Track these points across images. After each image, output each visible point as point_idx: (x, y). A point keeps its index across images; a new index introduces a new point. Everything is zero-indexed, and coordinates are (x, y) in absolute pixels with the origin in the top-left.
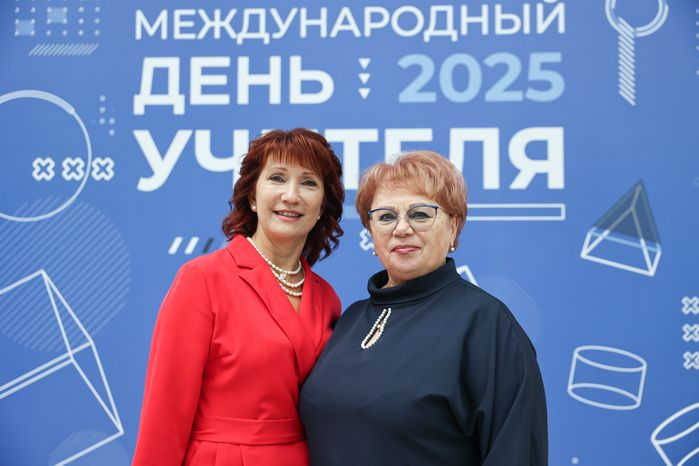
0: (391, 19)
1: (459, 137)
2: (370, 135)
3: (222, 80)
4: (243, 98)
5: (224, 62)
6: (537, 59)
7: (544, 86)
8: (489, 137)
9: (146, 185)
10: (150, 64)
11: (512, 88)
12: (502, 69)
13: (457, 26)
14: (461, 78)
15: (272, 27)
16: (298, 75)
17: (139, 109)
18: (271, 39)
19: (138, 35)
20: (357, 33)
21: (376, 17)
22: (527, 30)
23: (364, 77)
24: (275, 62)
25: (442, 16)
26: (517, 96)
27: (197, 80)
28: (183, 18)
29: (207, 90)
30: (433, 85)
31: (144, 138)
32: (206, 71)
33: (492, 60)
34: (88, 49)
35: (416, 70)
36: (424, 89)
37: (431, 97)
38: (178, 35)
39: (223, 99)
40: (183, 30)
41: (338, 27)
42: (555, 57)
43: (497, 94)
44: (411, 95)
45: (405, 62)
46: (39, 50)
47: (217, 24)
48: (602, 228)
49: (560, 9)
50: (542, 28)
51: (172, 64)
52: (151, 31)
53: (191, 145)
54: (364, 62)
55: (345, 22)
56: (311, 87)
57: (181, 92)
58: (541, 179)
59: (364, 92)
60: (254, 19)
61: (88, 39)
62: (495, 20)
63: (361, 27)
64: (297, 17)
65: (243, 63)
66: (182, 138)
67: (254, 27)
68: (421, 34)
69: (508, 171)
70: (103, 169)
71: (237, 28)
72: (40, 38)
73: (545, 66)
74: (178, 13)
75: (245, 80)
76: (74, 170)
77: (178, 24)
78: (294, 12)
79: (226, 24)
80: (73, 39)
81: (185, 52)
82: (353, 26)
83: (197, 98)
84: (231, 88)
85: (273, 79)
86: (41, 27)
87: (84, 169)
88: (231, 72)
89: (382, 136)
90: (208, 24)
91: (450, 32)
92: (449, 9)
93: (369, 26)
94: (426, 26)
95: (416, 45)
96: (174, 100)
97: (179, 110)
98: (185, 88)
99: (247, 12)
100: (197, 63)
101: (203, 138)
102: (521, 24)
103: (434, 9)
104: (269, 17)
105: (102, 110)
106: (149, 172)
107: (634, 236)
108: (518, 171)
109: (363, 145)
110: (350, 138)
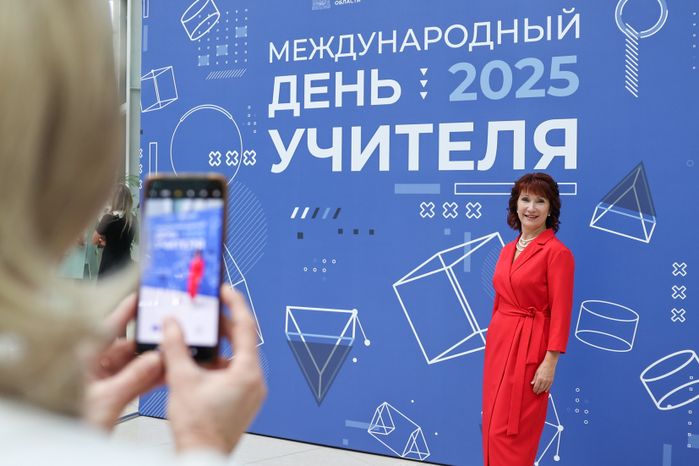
0: (444, 35)
1: (494, 128)
2: (428, 128)
3: (324, 90)
4: (339, 103)
5: (326, 76)
6: (557, 61)
7: (563, 84)
8: (518, 127)
9: (277, 169)
10: (279, 80)
11: (536, 87)
12: (530, 70)
13: (494, 38)
14: (496, 80)
15: (358, 48)
16: (376, 83)
17: (271, 115)
18: (358, 56)
19: (271, 61)
20: (419, 49)
21: (433, 35)
22: (549, 38)
23: (424, 83)
24: (361, 74)
25: (482, 30)
26: (540, 93)
27: (309, 91)
28: (299, 45)
29: (315, 98)
30: (475, 87)
31: (274, 134)
32: (314, 84)
33: (520, 65)
34: (240, 73)
35: (462, 75)
36: (467, 91)
37: (473, 96)
38: (296, 59)
39: (325, 104)
40: (300, 54)
41: (405, 44)
42: (572, 59)
43: (524, 92)
44: (458, 95)
45: (454, 69)
46: (212, 76)
47: (321, 48)
48: (607, 202)
49: (577, 18)
50: (561, 35)
51: (292, 79)
52: (279, 57)
53: (304, 138)
54: (424, 71)
55: (410, 40)
56: (385, 92)
57: (297, 101)
58: (559, 161)
59: (424, 95)
60: (346, 42)
61: (240, 66)
62: (523, 31)
63: (422, 44)
64: (376, 38)
65: (339, 76)
66: (299, 133)
67: (346, 49)
68: (467, 44)
69: (533, 155)
70: (250, 158)
71: (335, 49)
72: (212, 68)
73: (563, 67)
74: (296, 42)
75: (340, 88)
76: (233, 158)
77: (296, 50)
78: (374, 34)
79: (327, 47)
80: (231, 67)
81: (300, 70)
82: (416, 43)
83: (309, 104)
84: (330, 96)
85: (358, 88)
86: (213, 59)
87: (238, 158)
88: (331, 84)
89: (436, 129)
90: (316, 48)
91: (489, 42)
92: (488, 24)
93: (427, 41)
94: (470, 40)
95: (463, 55)
96: (293, 106)
97: (297, 113)
98: (300, 98)
99: (341, 37)
100: (309, 78)
101: (312, 133)
102: (544, 33)
103: (476, 25)
104: (356, 40)
105: (249, 116)
106: (278, 161)
107: (635, 210)
108: (541, 155)
109: (422, 136)
110: (413, 131)
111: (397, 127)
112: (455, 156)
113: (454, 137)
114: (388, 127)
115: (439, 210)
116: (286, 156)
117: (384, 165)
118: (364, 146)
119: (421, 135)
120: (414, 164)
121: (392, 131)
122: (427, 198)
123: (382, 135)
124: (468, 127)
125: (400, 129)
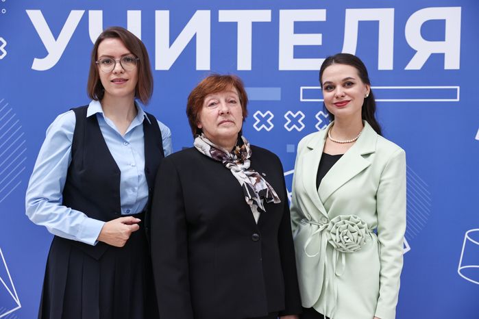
1: (354, 17)
2: (264, 16)
8: (385, 17)
9: (39, 65)
31: (36, 17)
58: (436, 60)
66: (75, 17)
69: (403, 51)
89: (275, 17)
101: (96, 17)
106: (43, 53)
108: (413, 52)
109: (256, 25)
110: (245, 20)
111: (221, 12)
112: (300, 52)
113: (300, 27)
114: (208, 12)
115: (279, 121)
116: (56, 48)
117: (203, 62)
118: (173, 36)
119: (254, 24)
120: (244, 62)
121: (214, 17)
122: (264, 106)
123: (200, 24)
124: (319, 15)
125: (225, 16)
